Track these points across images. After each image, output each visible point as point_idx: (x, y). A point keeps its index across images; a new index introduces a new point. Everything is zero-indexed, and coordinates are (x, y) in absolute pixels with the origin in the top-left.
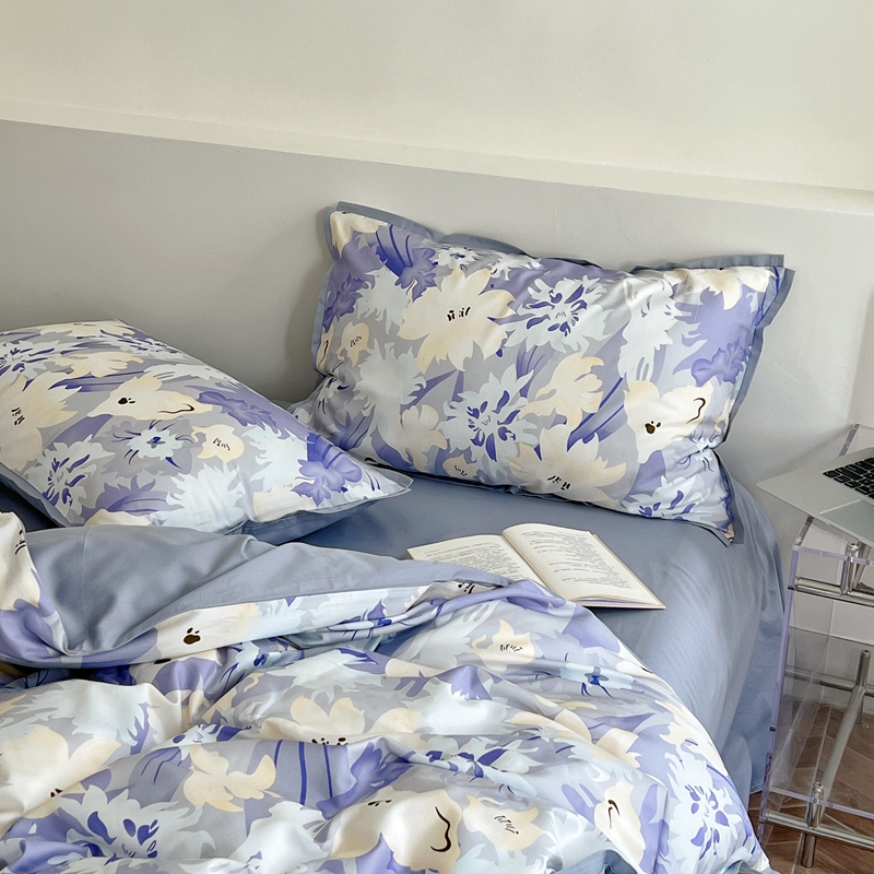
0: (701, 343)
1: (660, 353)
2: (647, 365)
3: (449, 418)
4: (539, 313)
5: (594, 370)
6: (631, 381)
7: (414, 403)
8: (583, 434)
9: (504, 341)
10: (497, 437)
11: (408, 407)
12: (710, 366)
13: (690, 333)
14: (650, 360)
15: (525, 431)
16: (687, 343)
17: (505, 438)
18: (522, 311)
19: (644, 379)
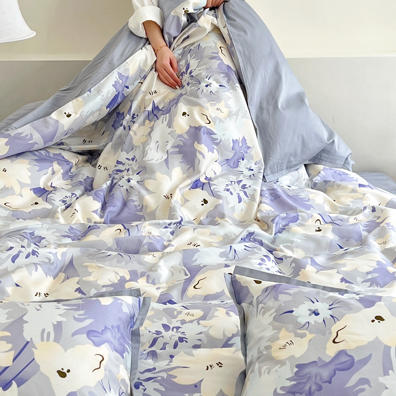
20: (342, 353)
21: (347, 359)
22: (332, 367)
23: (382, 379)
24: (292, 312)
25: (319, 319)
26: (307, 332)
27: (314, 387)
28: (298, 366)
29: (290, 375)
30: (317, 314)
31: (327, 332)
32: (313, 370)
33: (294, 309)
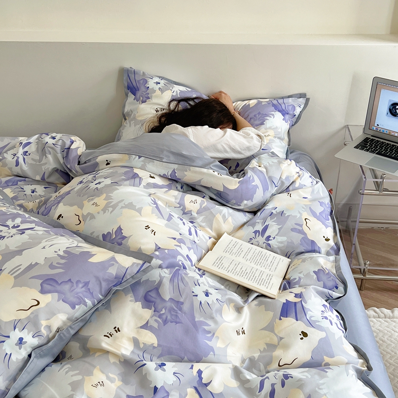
2: (20, 268)
12: (57, 286)
13: (58, 263)
16: (52, 267)
19: (11, 275)
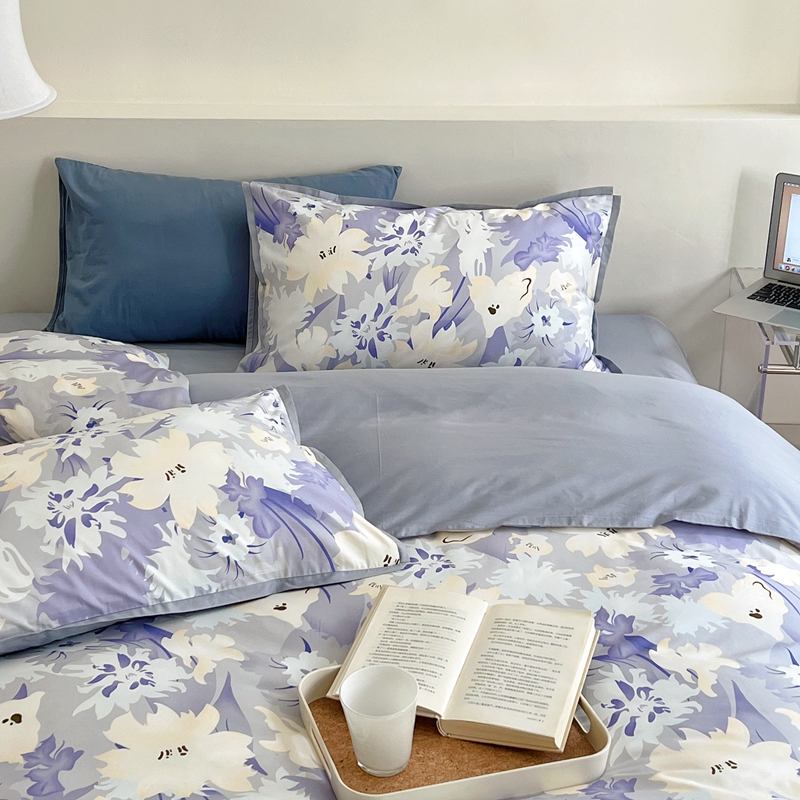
0: (515, 242)
1: (488, 254)
3: (337, 333)
4: (391, 243)
5: (443, 275)
6: (471, 277)
7: (307, 326)
8: (442, 324)
9: (370, 267)
10: (377, 340)
11: (302, 330)
14: (482, 260)
15: (398, 330)
17: (382, 339)
18: (377, 243)
20: (523, 269)
21: (519, 263)
22: (531, 255)
23: (493, 245)
24: (564, 324)
25: (543, 312)
26: (551, 296)
27: (543, 240)
28: (557, 260)
29: (561, 253)
30: (544, 318)
31: (535, 293)
32: (546, 254)
33: (563, 327)
